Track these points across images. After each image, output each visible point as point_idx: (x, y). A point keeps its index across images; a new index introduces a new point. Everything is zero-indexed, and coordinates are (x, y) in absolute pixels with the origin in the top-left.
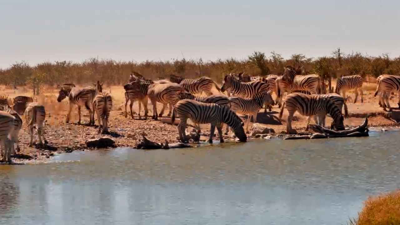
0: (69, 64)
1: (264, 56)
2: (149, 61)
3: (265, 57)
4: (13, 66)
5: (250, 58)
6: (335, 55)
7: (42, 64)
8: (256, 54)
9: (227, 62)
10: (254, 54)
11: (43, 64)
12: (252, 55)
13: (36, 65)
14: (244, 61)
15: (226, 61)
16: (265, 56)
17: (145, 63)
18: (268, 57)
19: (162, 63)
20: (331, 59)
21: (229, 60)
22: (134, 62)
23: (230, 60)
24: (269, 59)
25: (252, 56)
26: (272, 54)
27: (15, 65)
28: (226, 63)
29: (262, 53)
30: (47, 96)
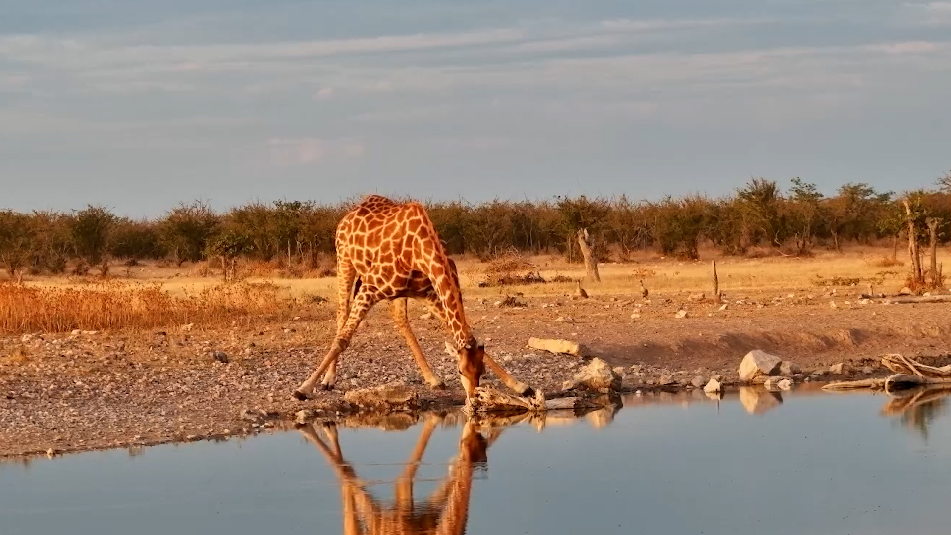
0: (308, 208)
1: (774, 188)
2: (500, 201)
3: (777, 191)
4: (174, 213)
5: (742, 195)
6: (944, 186)
7: (243, 208)
8: (755, 183)
9: (686, 204)
10: (752, 183)
11: (246, 208)
12: (745, 186)
13: (230, 212)
14: (728, 201)
15: (683, 201)
16: (776, 189)
17: (490, 207)
18: (785, 191)
19: (531, 206)
20: (934, 195)
21: (691, 200)
22: (464, 204)
23: (693, 198)
24: (786, 196)
25: (745, 190)
26: (794, 185)
27: (177, 212)
28: (684, 205)
29: (770, 182)
30: (254, 286)
